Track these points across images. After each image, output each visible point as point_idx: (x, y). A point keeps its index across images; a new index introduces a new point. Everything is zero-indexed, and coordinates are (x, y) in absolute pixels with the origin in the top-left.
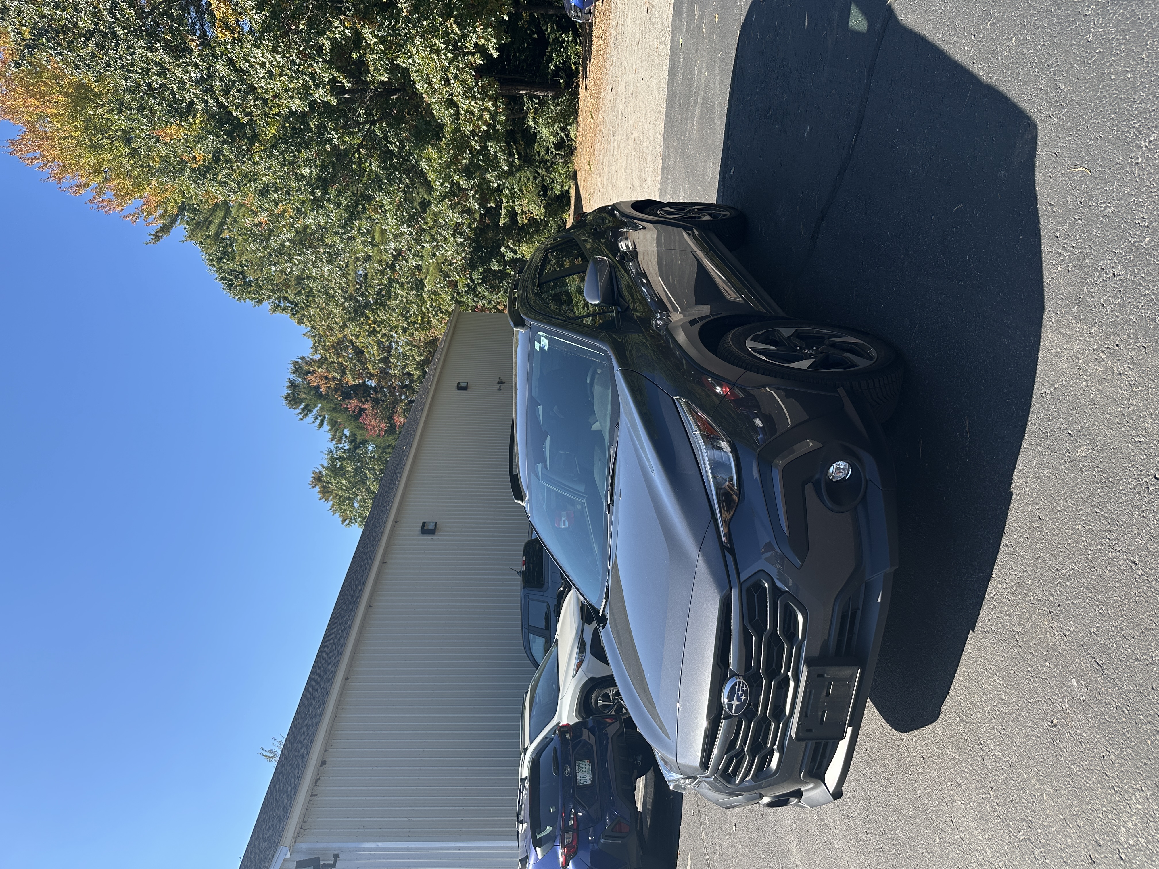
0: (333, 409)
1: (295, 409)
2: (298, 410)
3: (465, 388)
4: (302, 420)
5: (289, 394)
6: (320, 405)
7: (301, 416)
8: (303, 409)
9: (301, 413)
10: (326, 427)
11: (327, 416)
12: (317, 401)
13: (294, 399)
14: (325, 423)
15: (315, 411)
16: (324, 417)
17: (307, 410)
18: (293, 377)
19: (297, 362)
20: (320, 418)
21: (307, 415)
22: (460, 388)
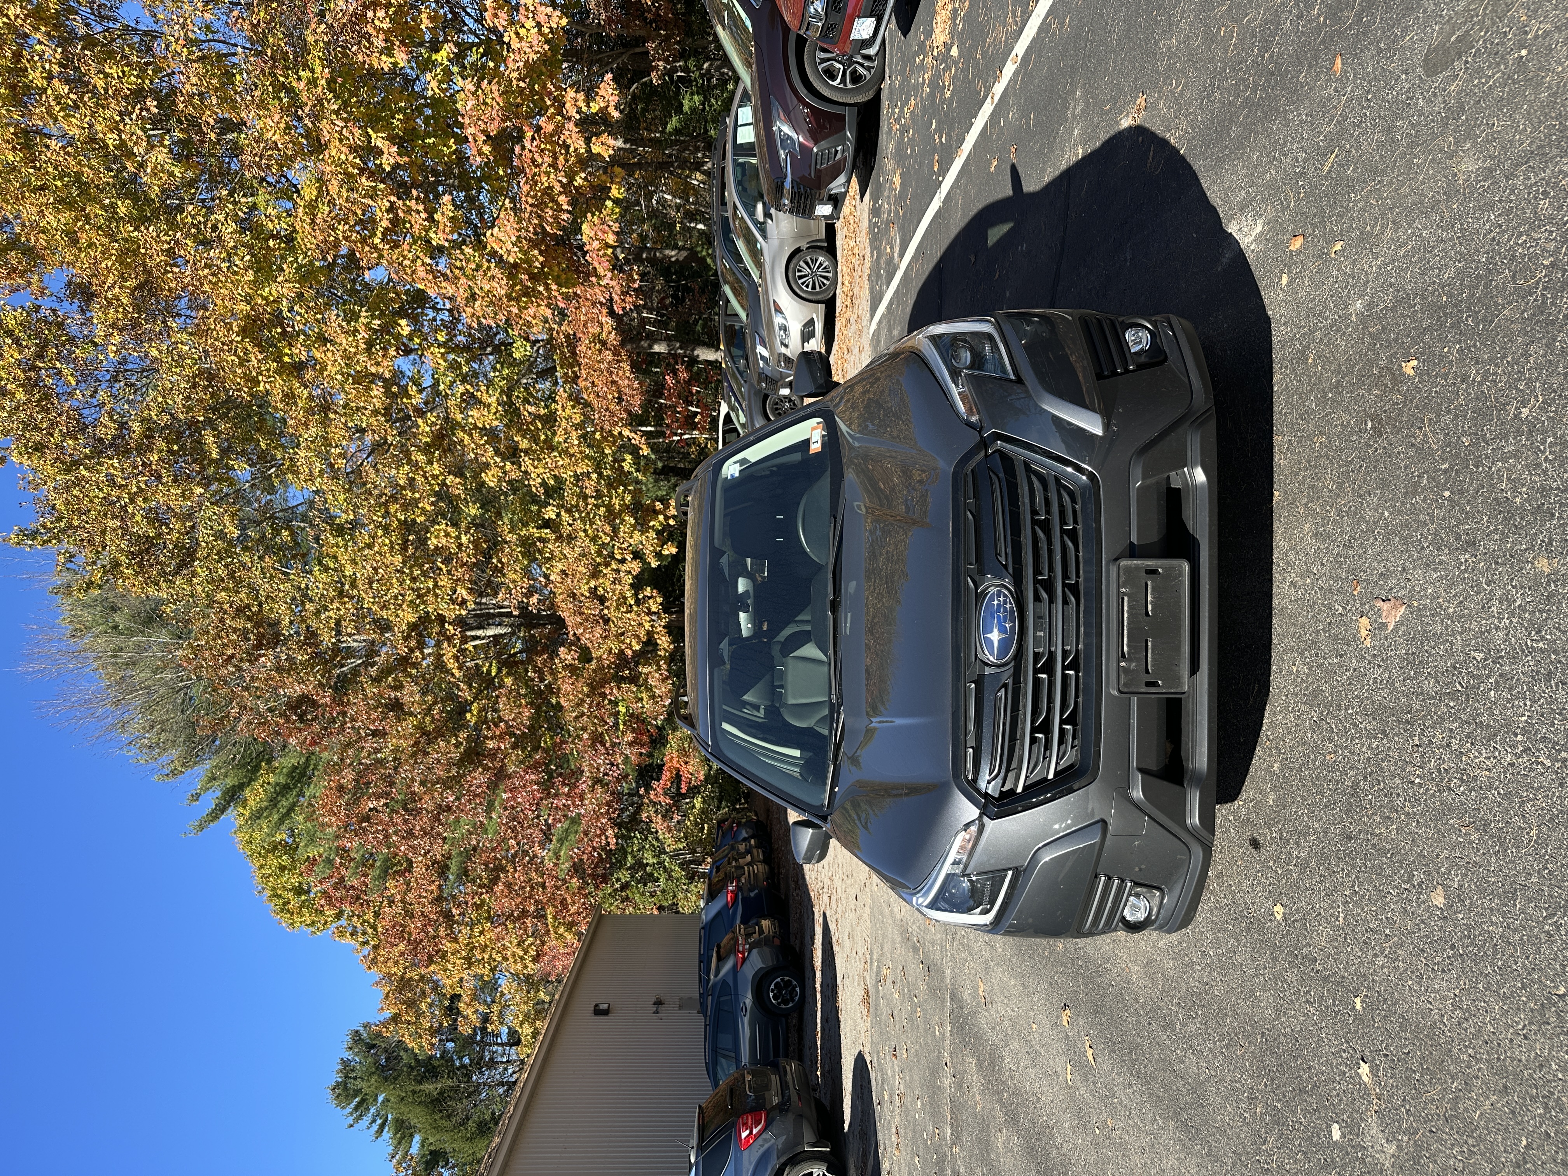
1: (344, 1108)
2: (349, 1110)
3: (606, 1012)
4: (352, 1126)
6: (381, 1098)
7: (350, 1120)
8: (356, 1108)
9: (351, 1114)
10: (387, 1134)
11: (390, 1117)
12: (378, 1088)
13: (345, 1090)
14: (387, 1128)
15: (373, 1110)
16: (386, 1119)
17: (362, 1107)
21: (360, 1117)
22: (599, 1012)
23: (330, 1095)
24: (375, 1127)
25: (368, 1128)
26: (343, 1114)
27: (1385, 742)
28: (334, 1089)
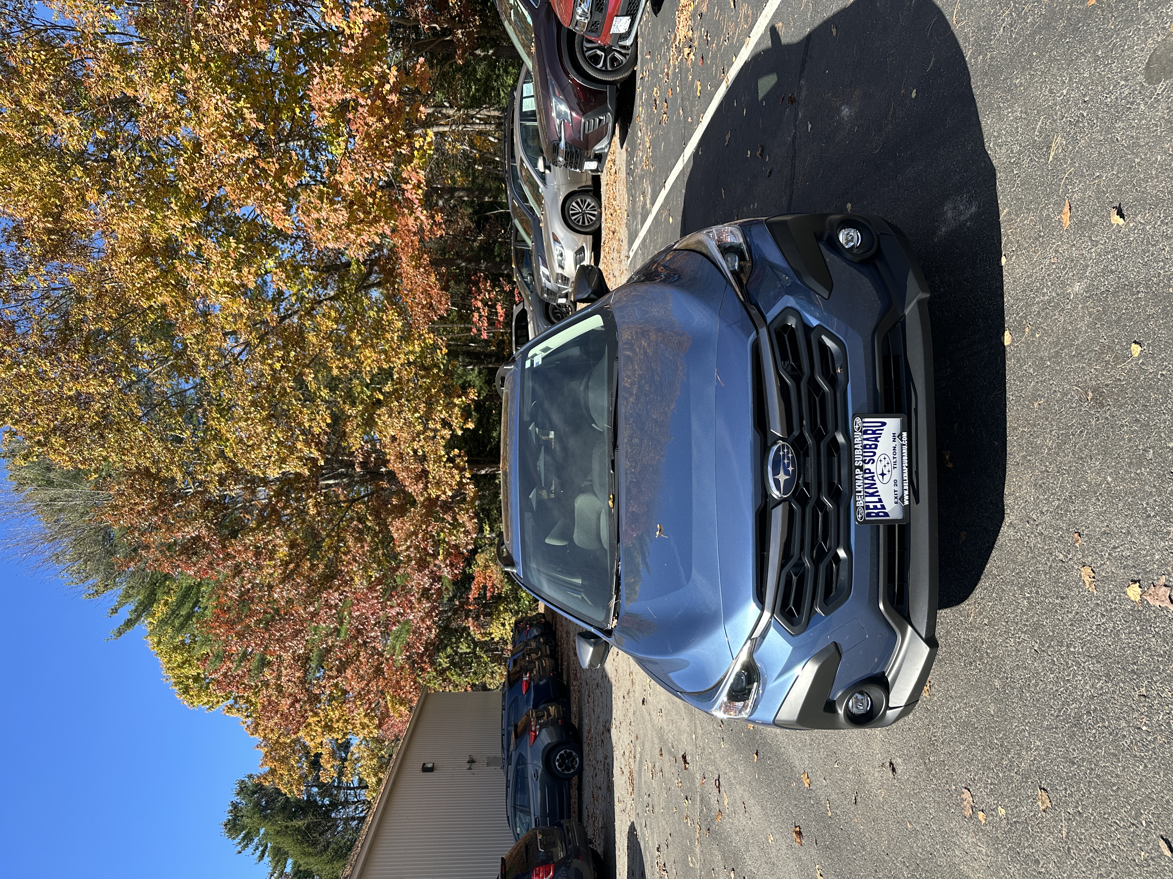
0: (278, 832)
1: (234, 839)
2: (237, 841)
3: (431, 770)
4: (240, 852)
5: (229, 820)
6: (262, 831)
7: (239, 848)
8: (244, 839)
9: (240, 843)
10: (267, 859)
11: (269, 845)
12: (260, 824)
13: (235, 825)
14: (267, 854)
15: (256, 840)
16: (266, 847)
17: (248, 838)
18: (237, 799)
19: (243, 781)
20: (261, 849)
21: (246, 845)
22: (425, 769)
23: (223, 830)
24: (258, 853)
25: (253, 854)
27: (1110, 685)
28: (226, 825)
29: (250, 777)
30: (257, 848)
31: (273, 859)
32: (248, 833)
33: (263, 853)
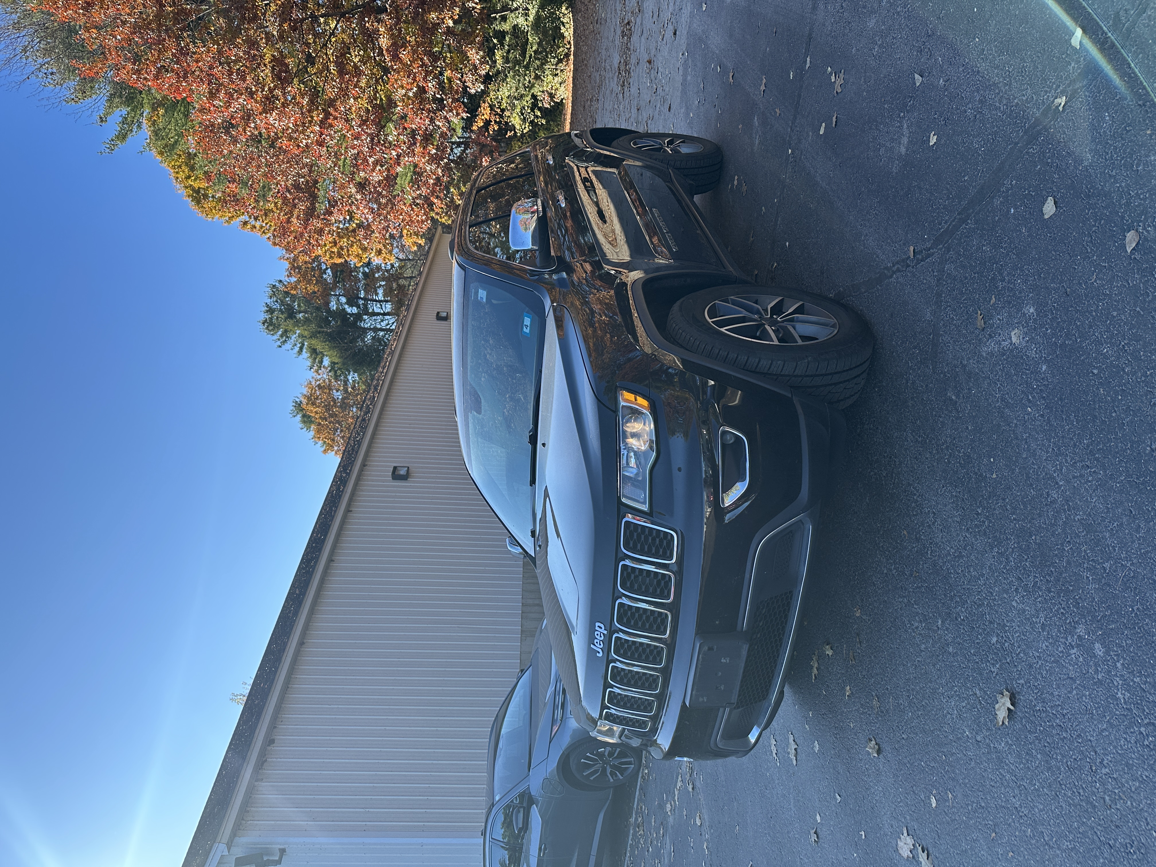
0: (312, 335)
1: (273, 335)
3: (445, 319)
4: (280, 347)
5: (266, 319)
6: (298, 332)
7: (279, 343)
8: (282, 336)
9: (279, 340)
10: (305, 354)
11: (306, 344)
12: (295, 327)
13: (272, 324)
14: (304, 350)
15: (293, 337)
16: (303, 345)
17: (285, 337)
18: (270, 301)
20: (299, 345)
21: (285, 341)
22: (440, 318)
23: (262, 327)
24: (297, 349)
25: (292, 349)
26: (273, 339)
28: (264, 323)
29: (280, 281)
30: (296, 345)
31: (311, 355)
32: (286, 331)
33: (301, 348)
